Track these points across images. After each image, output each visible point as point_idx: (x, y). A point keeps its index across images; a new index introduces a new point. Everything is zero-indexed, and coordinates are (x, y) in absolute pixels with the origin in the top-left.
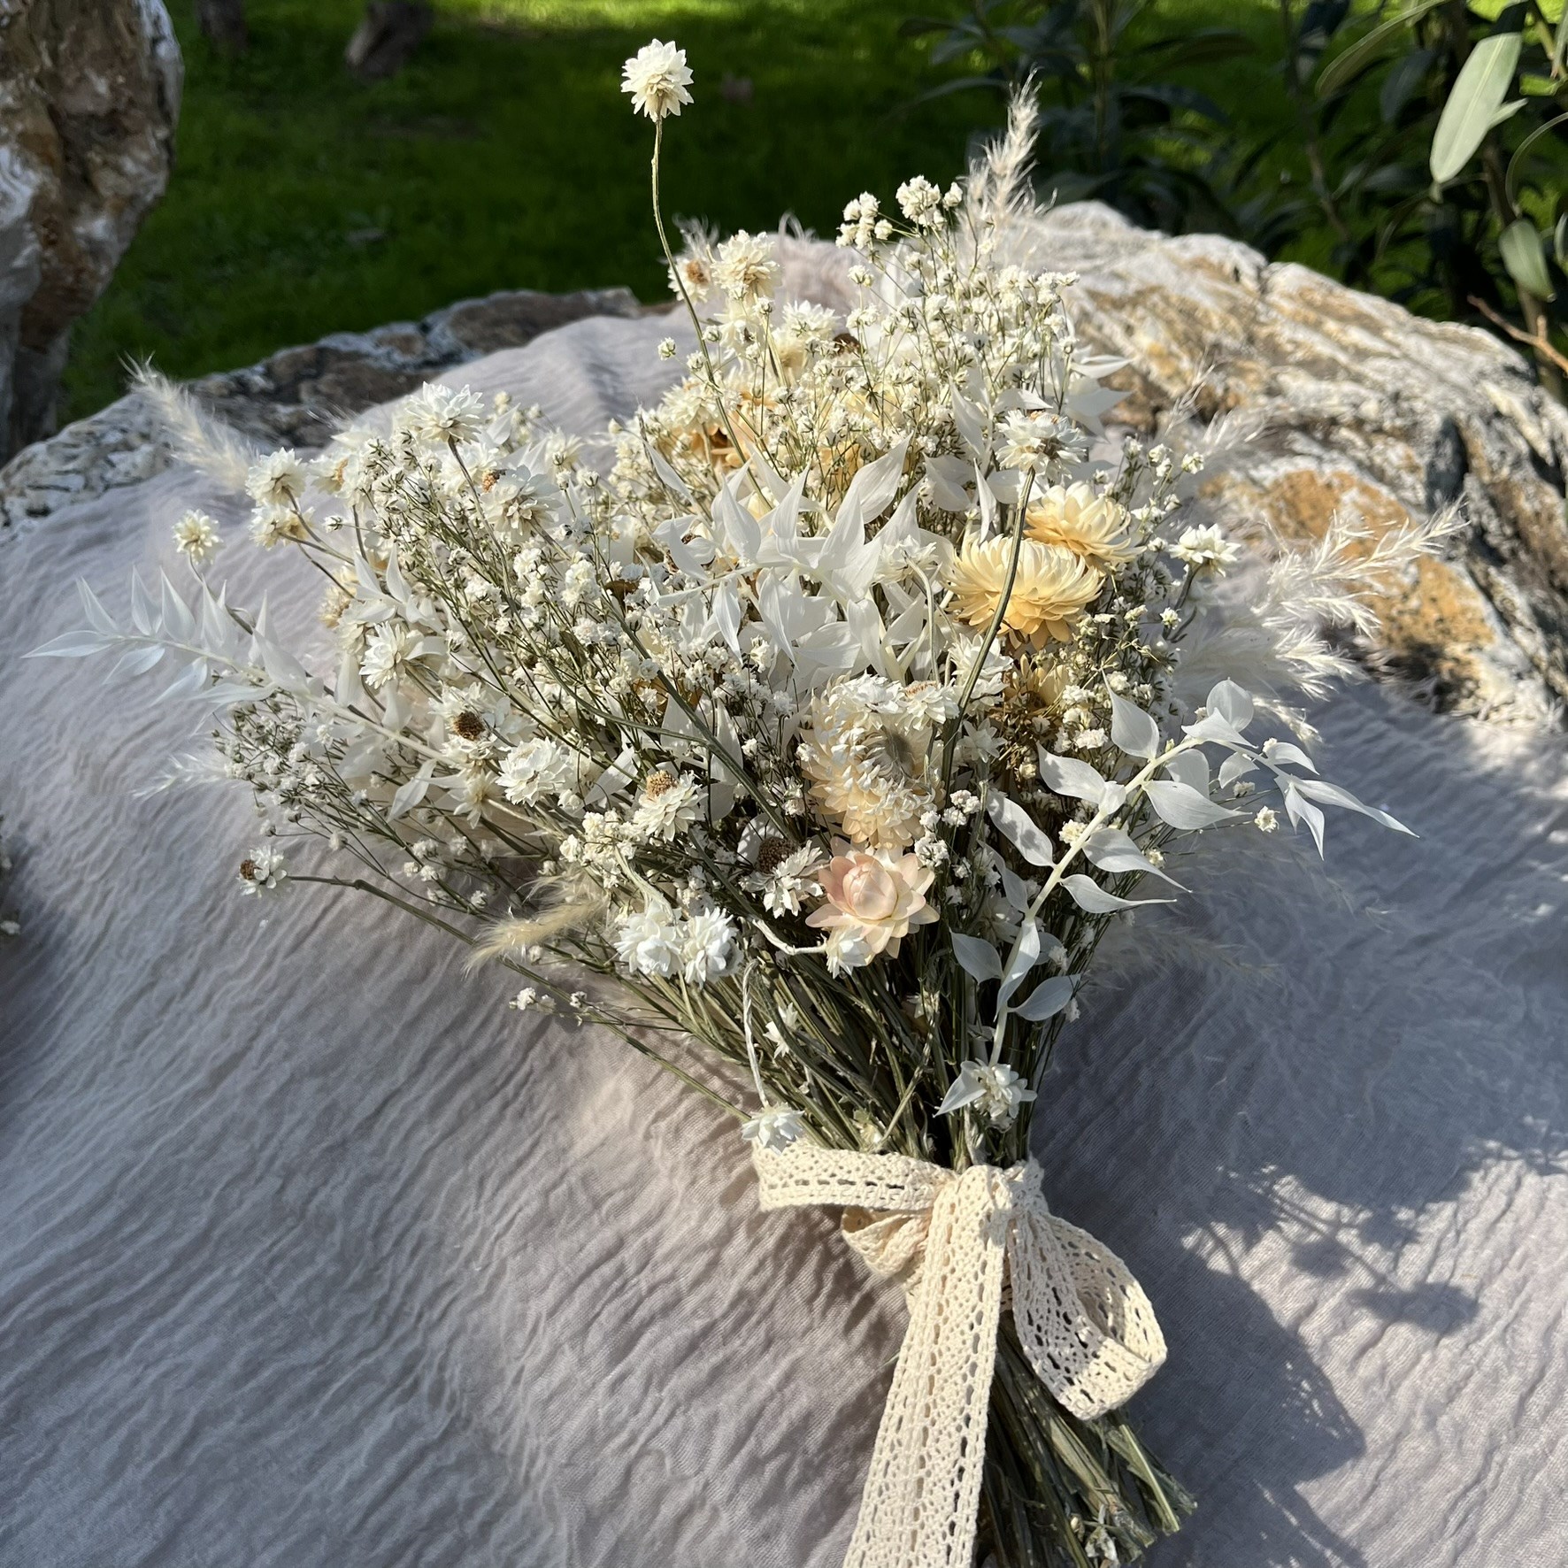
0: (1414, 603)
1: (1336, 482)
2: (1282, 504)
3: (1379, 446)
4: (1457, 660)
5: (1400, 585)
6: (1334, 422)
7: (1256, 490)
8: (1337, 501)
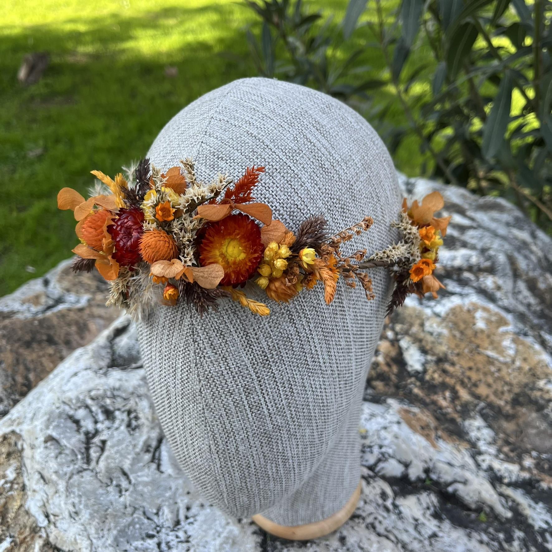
0: (518, 363)
1: (471, 308)
2: (450, 324)
3: (481, 279)
4: (541, 390)
5: (510, 356)
6: (460, 270)
7: (438, 320)
8: (474, 318)
